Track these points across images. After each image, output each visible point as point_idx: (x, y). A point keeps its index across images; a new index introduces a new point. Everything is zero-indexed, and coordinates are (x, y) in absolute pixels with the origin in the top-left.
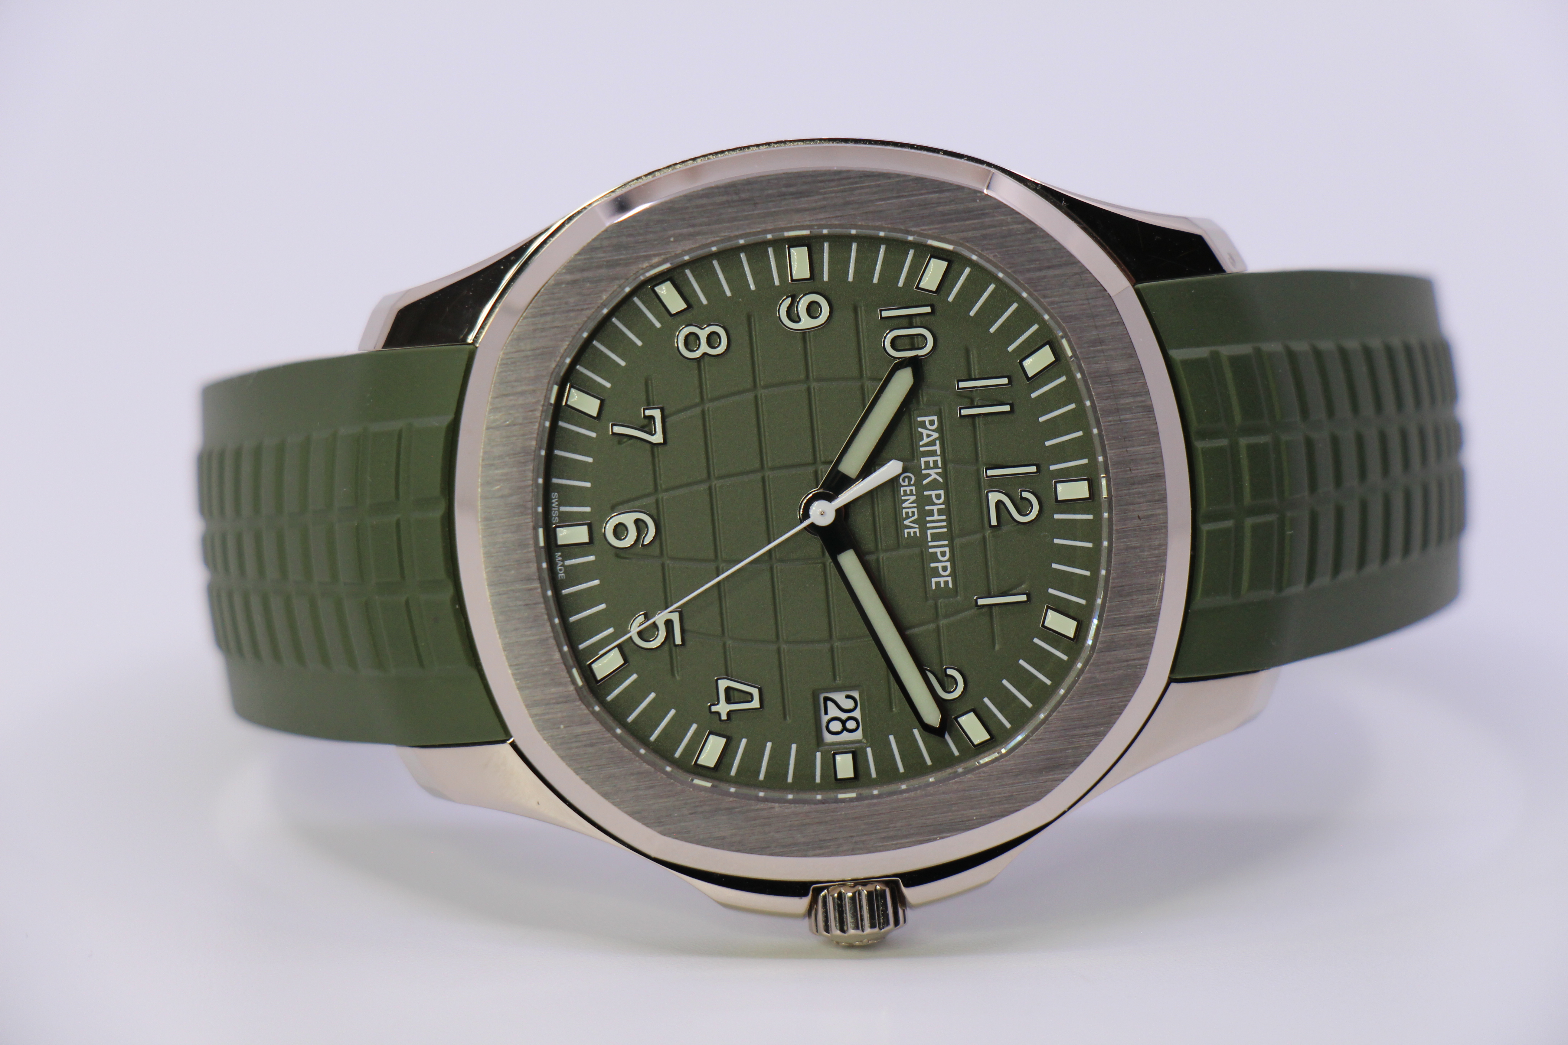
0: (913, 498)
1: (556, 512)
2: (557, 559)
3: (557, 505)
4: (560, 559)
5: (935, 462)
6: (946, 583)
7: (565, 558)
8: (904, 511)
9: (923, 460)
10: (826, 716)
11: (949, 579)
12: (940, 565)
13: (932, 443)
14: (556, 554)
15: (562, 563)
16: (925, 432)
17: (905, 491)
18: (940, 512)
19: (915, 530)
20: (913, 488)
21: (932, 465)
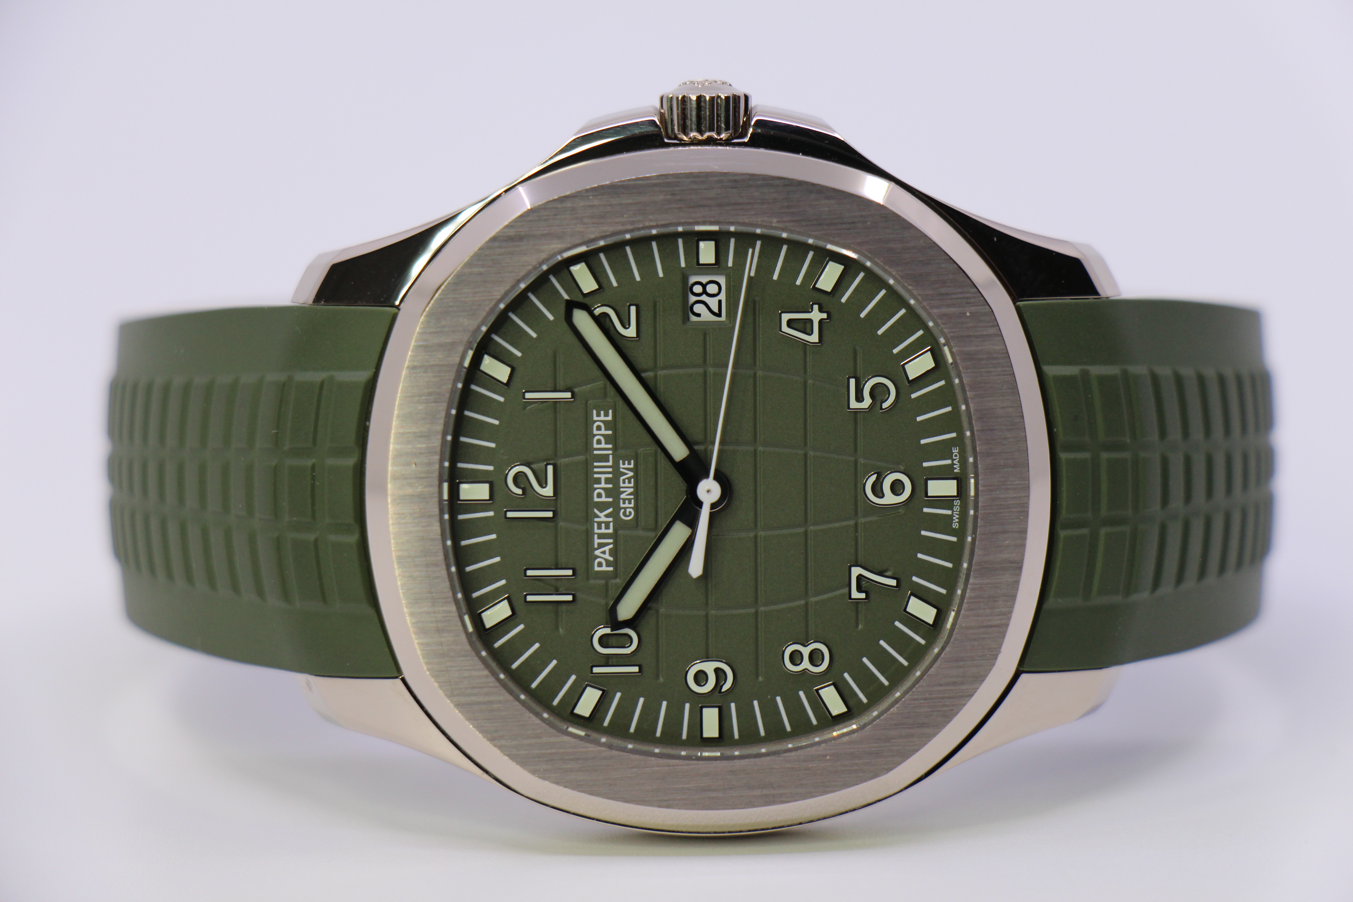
0: (623, 496)
1: (955, 510)
2: (958, 466)
3: (954, 516)
4: (955, 466)
5: (599, 528)
6: (598, 415)
7: (951, 466)
8: (632, 485)
9: (611, 531)
10: (720, 299)
11: (595, 418)
12: (603, 432)
13: (601, 545)
14: (959, 471)
15: (954, 462)
16: (607, 556)
17: (630, 503)
18: (598, 481)
19: (624, 466)
20: (622, 505)
21: (603, 525)
